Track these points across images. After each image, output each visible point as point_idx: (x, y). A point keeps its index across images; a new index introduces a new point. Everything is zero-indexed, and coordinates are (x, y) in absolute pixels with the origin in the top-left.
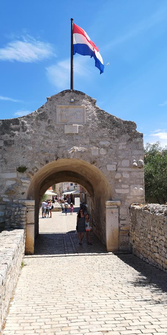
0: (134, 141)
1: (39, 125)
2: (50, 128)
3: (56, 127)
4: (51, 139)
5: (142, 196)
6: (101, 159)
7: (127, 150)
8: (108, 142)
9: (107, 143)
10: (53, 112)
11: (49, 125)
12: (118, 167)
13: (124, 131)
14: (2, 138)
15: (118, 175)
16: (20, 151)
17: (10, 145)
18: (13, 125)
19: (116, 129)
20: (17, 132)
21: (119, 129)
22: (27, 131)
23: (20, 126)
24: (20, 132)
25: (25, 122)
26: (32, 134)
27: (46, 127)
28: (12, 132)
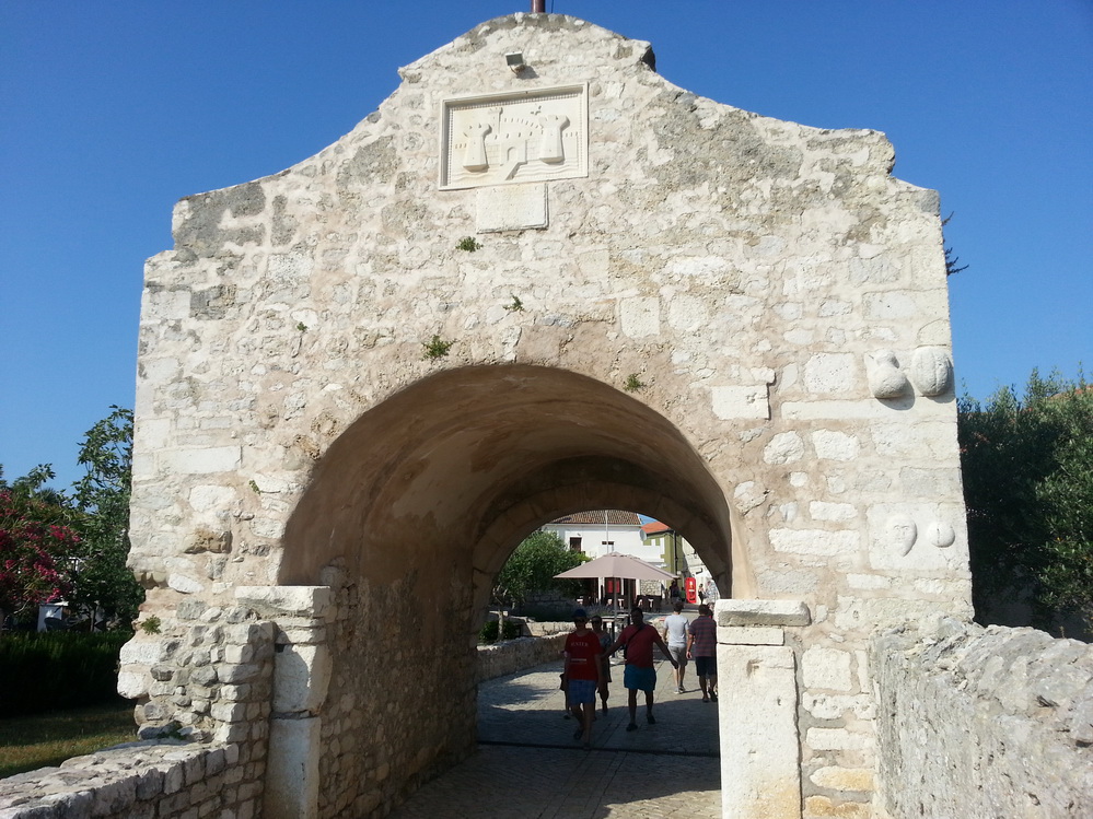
0: (881, 239)
2: (404, 214)
3: (433, 206)
4: (408, 268)
6: (678, 357)
8: (714, 262)
9: (704, 266)
10: (425, 135)
11: (403, 196)
12: (783, 399)
13: (817, 191)
14: (186, 282)
15: (780, 446)
16: (259, 337)
17: (219, 314)
18: (236, 214)
19: (765, 186)
20: (250, 249)
21: (783, 182)
22: (295, 240)
23: (264, 219)
24: (266, 247)
25: (292, 196)
26: (318, 252)
27: (386, 213)
28: (230, 246)
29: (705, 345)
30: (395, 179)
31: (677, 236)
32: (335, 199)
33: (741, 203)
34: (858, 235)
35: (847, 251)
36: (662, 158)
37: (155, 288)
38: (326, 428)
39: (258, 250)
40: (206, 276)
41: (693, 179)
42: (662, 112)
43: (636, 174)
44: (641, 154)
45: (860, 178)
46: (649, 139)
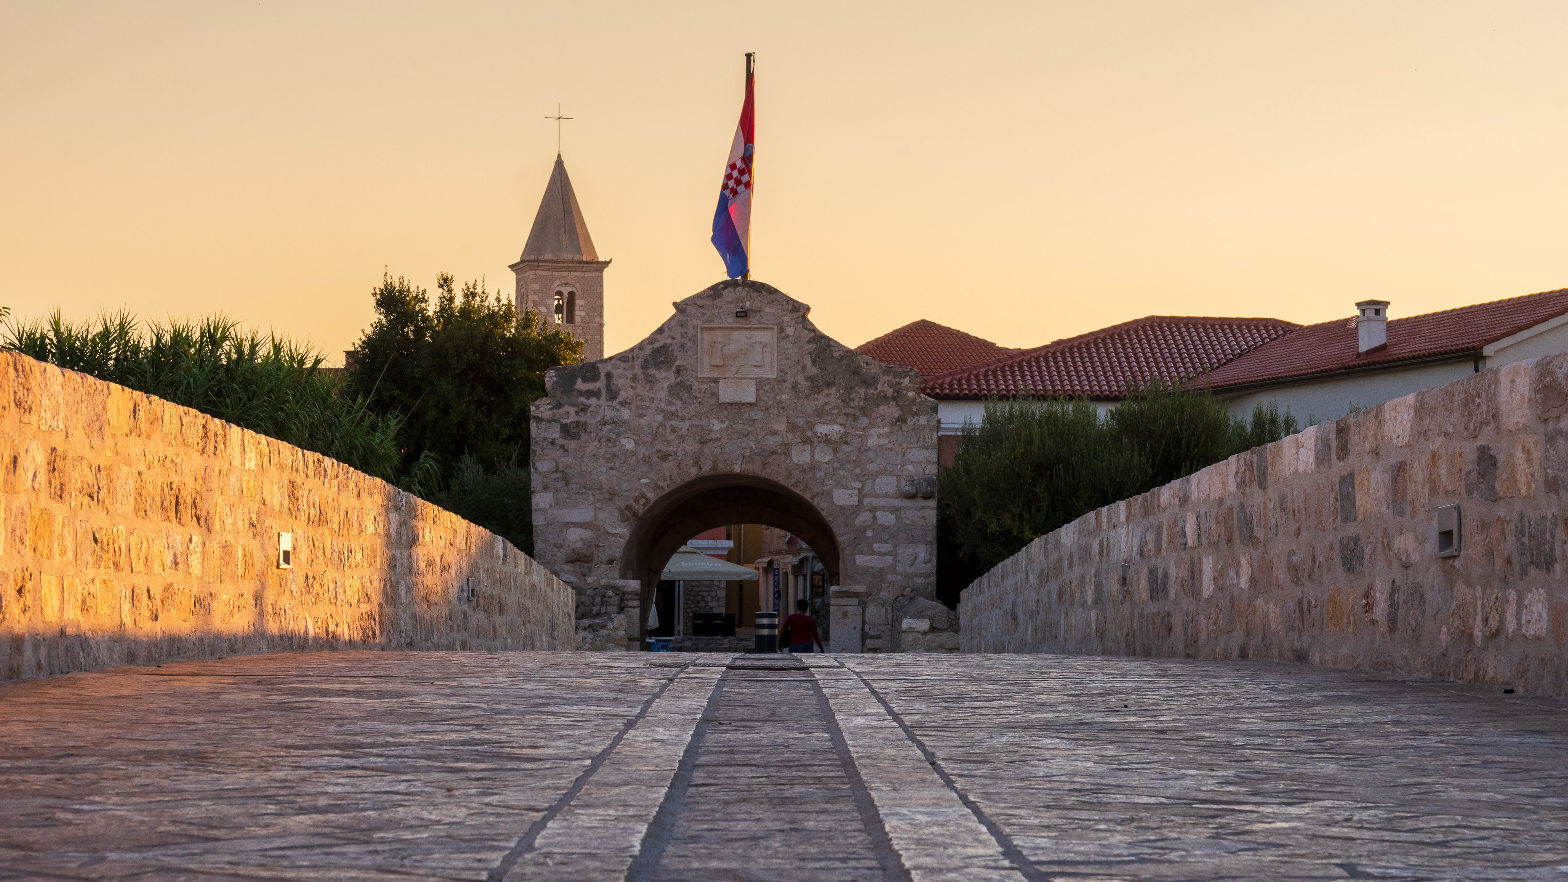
0: (912, 423)
1: (651, 381)
2: (680, 389)
3: (695, 386)
4: (683, 419)
5: (928, 576)
6: (818, 474)
7: (891, 450)
8: (837, 428)
9: (832, 429)
10: (690, 345)
11: (679, 379)
12: (865, 496)
13: (885, 397)
14: (556, 417)
15: (863, 517)
16: (602, 451)
17: (577, 436)
18: (585, 380)
19: (862, 391)
20: (593, 401)
21: (871, 391)
22: (620, 399)
23: (601, 384)
24: (603, 402)
25: (616, 372)
26: (633, 407)
27: (671, 388)
28: (582, 399)
29: (831, 469)
30: (674, 368)
31: (820, 413)
32: (641, 377)
33: (851, 399)
34: (901, 420)
35: (897, 428)
36: (813, 371)
37: (539, 420)
38: (642, 501)
39: (598, 403)
40: (568, 413)
41: (829, 385)
42: (814, 346)
43: (801, 379)
44: (804, 368)
45: (905, 392)
46: (808, 362)
